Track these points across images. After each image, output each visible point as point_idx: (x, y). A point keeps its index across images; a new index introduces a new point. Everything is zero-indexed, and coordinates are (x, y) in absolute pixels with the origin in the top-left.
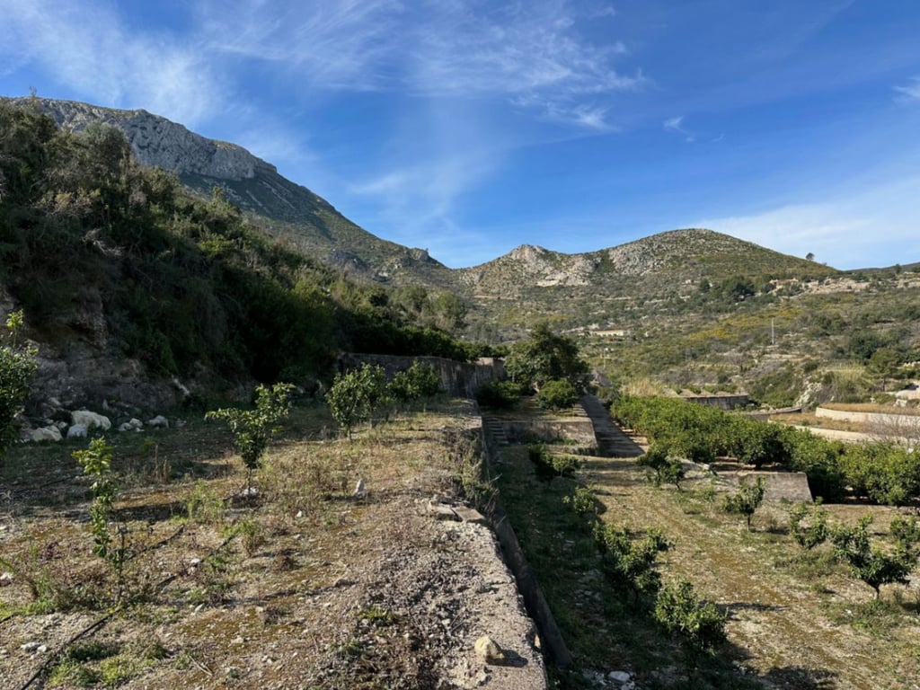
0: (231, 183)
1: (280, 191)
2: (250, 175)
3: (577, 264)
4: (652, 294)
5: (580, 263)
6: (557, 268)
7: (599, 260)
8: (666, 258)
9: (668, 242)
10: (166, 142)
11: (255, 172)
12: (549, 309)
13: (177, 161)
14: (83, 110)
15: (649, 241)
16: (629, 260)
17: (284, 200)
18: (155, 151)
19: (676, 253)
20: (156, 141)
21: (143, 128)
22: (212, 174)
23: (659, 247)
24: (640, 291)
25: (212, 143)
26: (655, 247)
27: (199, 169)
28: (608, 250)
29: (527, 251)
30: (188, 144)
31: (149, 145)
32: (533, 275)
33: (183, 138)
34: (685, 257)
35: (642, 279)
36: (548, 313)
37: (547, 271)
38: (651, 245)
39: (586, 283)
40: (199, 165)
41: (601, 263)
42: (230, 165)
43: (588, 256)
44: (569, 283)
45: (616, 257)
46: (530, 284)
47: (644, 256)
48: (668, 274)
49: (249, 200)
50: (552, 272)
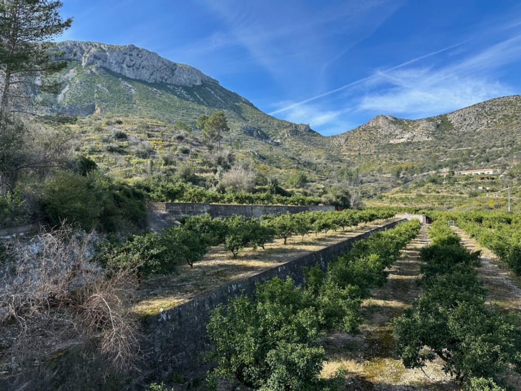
0: (185, 88)
1: (216, 93)
2: (199, 83)
3: (422, 125)
4: (491, 145)
5: (424, 124)
6: (405, 129)
7: (439, 122)
8: (498, 117)
9: (498, 105)
10: (145, 63)
11: (202, 82)
12: (401, 159)
13: (151, 75)
14: (96, 46)
15: (482, 106)
16: (465, 120)
17: (218, 98)
18: (138, 69)
19: (506, 112)
20: (138, 63)
21: (131, 55)
22: (174, 83)
23: (491, 109)
24: (478, 142)
25: (175, 64)
26: (487, 109)
27: (166, 80)
28: (446, 115)
29: (381, 120)
30: (160, 65)
31: (134, 65)
32: (386, 136)
33: (156, 61)
34: (514, 115)
35: (478, 134)
36: (399, 162)
37: (397, 132)
38: (483, 108)
39: (430, 139)
40: (166, 77)
41: (441, 124)
42: (185, 77)
43: (430, 120)
44: (415, 140)
45: (453, 119)
46: (383, 142)
47: (479, 116)
48: (503, 129)
49: (194, 96)
50: (401, 133)
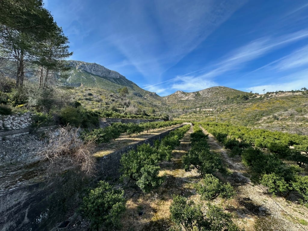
0: (114, 79)
1: (124, 81)
2: (118, 77)
3: (191, 95)
4: (212, 101)
5: (192, 94)
6: (186, 95)
7: (196, 94)
8: (214, 93)
9: (214, 89)
10: (100, 70)
11: (120, 77)
12: (185, 105)
13: (102, 73)
14: (82, 63)
15: (209, 89)
16: (204, 93)
17: (125, 83)
18: (97, 71)
19: (216, 91)
20: (97, 69)
21: (94, 67)
22: (110, 77)
23: (212, 90)
24: (208, 100)
25: (110, 71)
26: (211, 90)
27: (107, 76)
28: (198, 91)
29: (179, 92)
30: (105, 70)
31: (95, 70)
32: (180, 97)
33: (103, 69)
34: (218, 92)
35: (208, 98)
36: (184, 106)
37: (184, 96)
38: (210, 90)
39: (194, 99)
40: (107, 75)
41: (197, 94)
42: (114, 75)
43: (194, 93)
44: (189, 99)
45: (201, 93)
46: (180, 99)
47: (208, 92)
48: (215, 96)
49: (117, 82)
50: (185, 97)
